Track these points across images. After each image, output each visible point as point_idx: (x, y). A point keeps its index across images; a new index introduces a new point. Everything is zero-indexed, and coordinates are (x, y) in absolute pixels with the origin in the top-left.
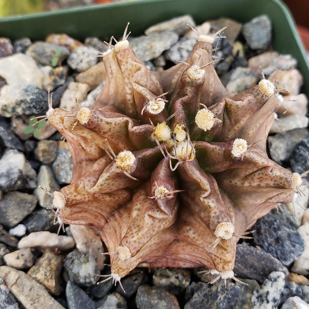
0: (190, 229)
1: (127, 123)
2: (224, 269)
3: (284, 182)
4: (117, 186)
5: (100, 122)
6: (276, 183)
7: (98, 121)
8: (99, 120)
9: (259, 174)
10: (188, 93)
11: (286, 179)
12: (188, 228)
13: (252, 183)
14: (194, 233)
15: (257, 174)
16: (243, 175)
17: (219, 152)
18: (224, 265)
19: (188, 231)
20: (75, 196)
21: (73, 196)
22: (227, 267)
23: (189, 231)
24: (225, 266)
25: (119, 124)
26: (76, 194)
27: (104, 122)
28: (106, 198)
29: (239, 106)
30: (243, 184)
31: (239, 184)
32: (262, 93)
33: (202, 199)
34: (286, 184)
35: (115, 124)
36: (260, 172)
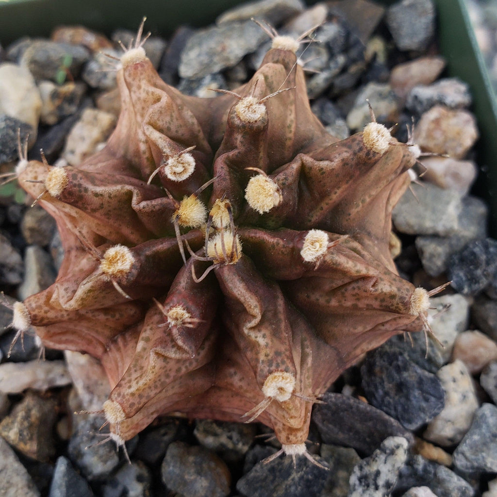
0: (235, 373)
1: (130, 195)
2: (289, 441)
3: (398, 304)
4: (114, 300)
5: (83, 193)
6: (384, 304)
7: (80, 191)
8: (83, 189)
9: (354, 289)
10: (238, 143)
11: (401, 298)
12: (232, 370)
13: (343, 301)
14: (240, 380)
15: (350, 288)
16: (327, 287)
17: (284, 250)
18: (288, 434)
19: (231, 376)
20: (46, 312)
21: (43, 311)
22: (294, 438)
23: (232, 375)
24: (290, 436)
25: (115, 196)
26: (46, 308)
27: (90, 193)
28: (99, 315)
29: (324, 171)
30: (328, 302)
31: (322, 301)
32: (366, 148)
33: (246, 331)
34: (401, 307)
35: (110, 197)
36: (355, 285)
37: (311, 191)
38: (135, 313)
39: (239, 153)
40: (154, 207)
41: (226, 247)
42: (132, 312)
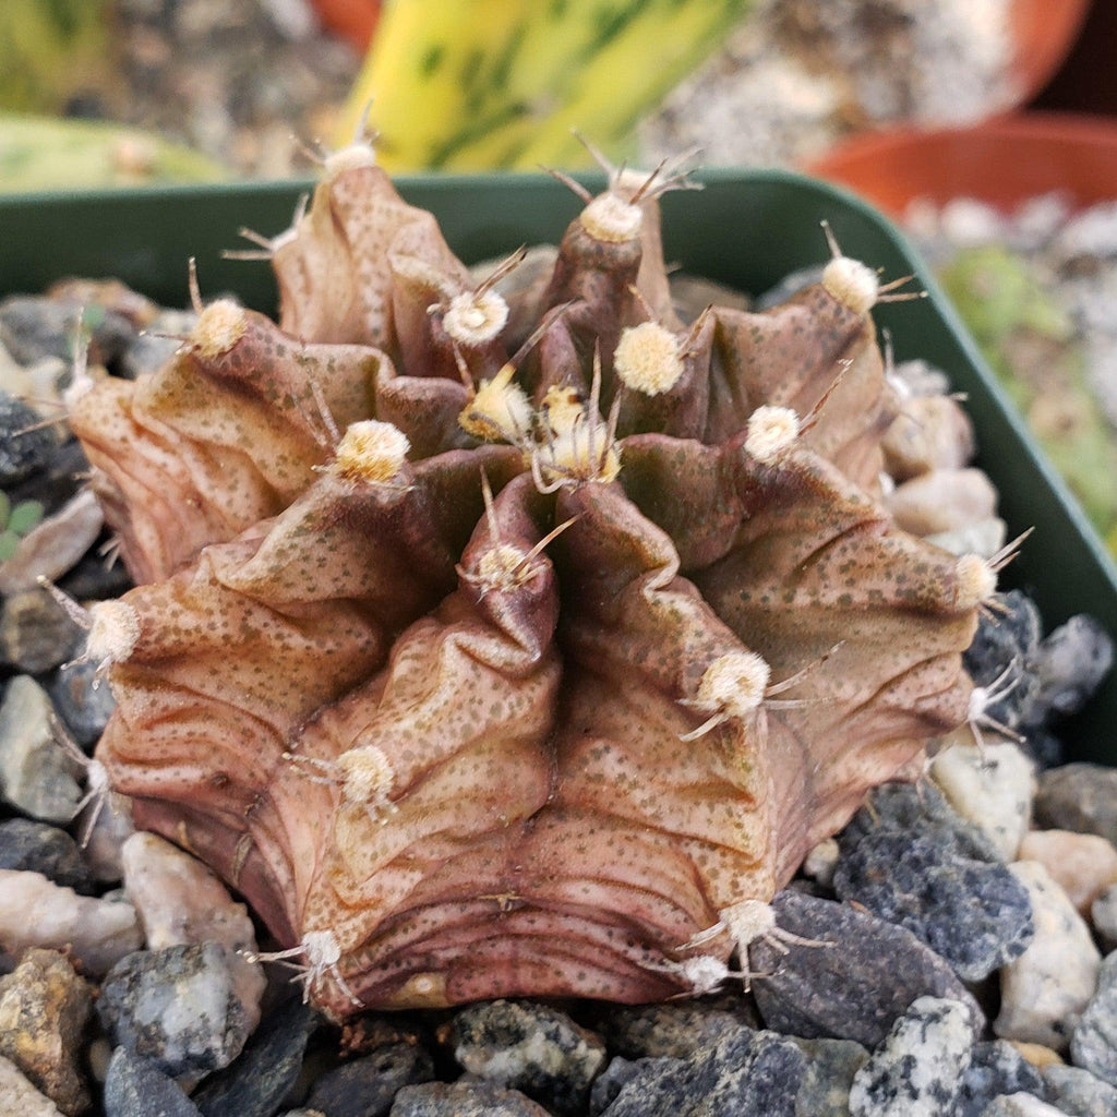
0: (607, 749)
1: (371, 368)
2: (738, 890)
3: (932, 582)
4: (336, 580)
5: (274, 356)
6: (904, 587)
7: (269, 351)
8: (273, 348)
9: (844, 550)
10: (586, 291)
11: (938, 569)
12: (599, 745)
13: (822, 591)
14: (620, 761)
15: (835, 551)
16: (787, 564)
17: (702, 460)
18: (735, 875)
19: (597, 755)
20: (175, 614)
21: (168, 611)
22: (749, 882)
23: (601, 752)
24: (739, 879)
25: (343, 368)
26: (177, 606)
27: (288, 357)
28: (289, 636)
29: (760, 333)
30: (789, 598)
31: (775, 600)
32: (834, 299)
33: (648, 593)
34: (941, 587)
35: (331, 368)
36: (847, 542)
37: (733, 385)
38: (368, 642)
39: (588, 309)
40: (424, 391)
41: (596, 448)
42: (360, 642)
